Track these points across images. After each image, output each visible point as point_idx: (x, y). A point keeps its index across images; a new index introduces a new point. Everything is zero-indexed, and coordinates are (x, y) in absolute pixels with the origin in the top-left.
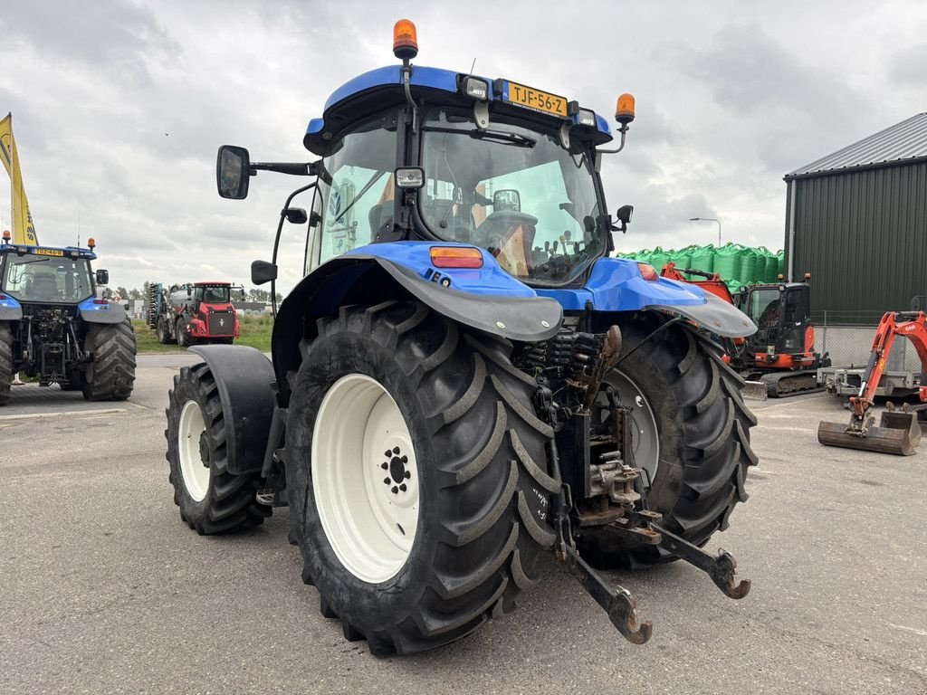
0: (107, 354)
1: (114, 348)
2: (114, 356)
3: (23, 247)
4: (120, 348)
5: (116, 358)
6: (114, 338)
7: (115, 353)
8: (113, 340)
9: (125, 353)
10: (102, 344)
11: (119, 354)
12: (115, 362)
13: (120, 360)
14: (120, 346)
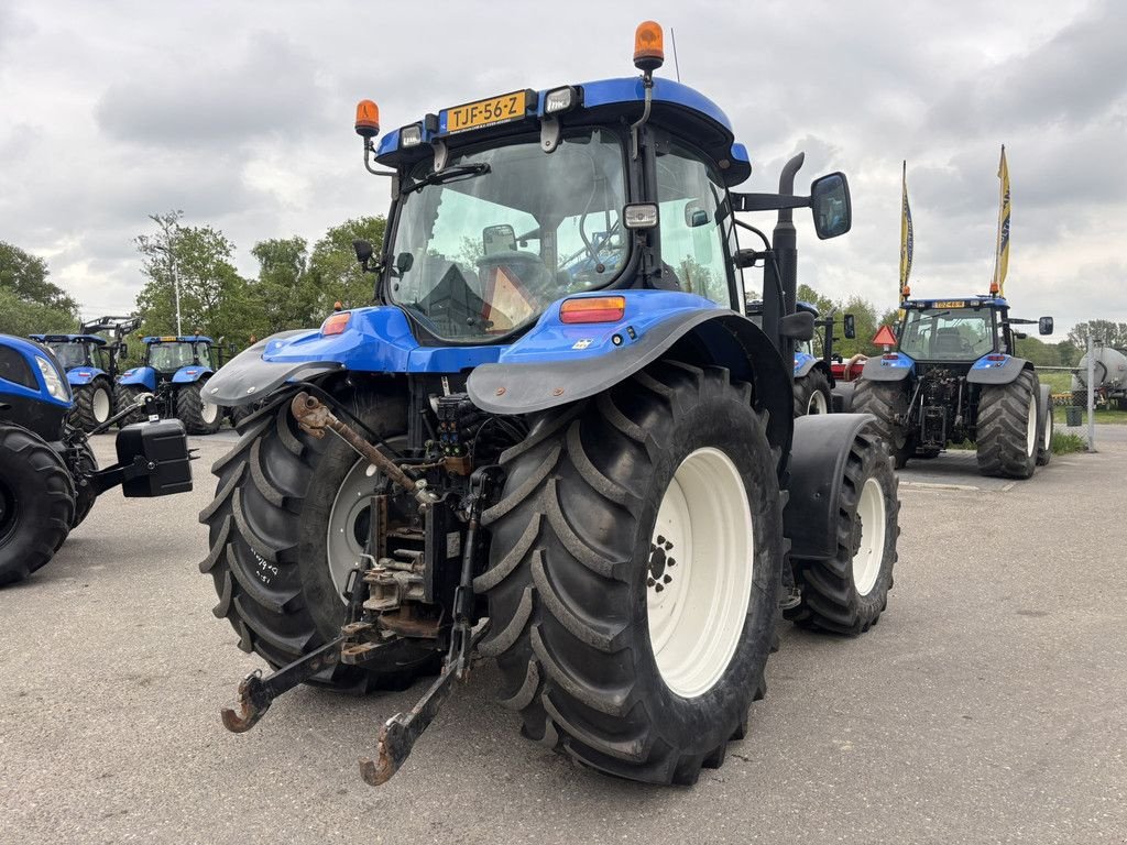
0: (988, 421)
1: (997, 413)
2: (996, 424)
3: (921, 302)
4: (1005, 415)
5: (998, 425)
6: (999, 402)
7: (997, 420)
8: (998, 405)
9: (1010, 420)
10: (985, 408)
11: (1003, 422)
12: (997, 430)
13: (1003, 429)
14: (1005, 411)
